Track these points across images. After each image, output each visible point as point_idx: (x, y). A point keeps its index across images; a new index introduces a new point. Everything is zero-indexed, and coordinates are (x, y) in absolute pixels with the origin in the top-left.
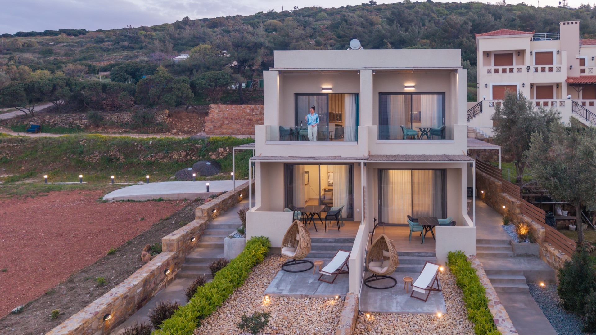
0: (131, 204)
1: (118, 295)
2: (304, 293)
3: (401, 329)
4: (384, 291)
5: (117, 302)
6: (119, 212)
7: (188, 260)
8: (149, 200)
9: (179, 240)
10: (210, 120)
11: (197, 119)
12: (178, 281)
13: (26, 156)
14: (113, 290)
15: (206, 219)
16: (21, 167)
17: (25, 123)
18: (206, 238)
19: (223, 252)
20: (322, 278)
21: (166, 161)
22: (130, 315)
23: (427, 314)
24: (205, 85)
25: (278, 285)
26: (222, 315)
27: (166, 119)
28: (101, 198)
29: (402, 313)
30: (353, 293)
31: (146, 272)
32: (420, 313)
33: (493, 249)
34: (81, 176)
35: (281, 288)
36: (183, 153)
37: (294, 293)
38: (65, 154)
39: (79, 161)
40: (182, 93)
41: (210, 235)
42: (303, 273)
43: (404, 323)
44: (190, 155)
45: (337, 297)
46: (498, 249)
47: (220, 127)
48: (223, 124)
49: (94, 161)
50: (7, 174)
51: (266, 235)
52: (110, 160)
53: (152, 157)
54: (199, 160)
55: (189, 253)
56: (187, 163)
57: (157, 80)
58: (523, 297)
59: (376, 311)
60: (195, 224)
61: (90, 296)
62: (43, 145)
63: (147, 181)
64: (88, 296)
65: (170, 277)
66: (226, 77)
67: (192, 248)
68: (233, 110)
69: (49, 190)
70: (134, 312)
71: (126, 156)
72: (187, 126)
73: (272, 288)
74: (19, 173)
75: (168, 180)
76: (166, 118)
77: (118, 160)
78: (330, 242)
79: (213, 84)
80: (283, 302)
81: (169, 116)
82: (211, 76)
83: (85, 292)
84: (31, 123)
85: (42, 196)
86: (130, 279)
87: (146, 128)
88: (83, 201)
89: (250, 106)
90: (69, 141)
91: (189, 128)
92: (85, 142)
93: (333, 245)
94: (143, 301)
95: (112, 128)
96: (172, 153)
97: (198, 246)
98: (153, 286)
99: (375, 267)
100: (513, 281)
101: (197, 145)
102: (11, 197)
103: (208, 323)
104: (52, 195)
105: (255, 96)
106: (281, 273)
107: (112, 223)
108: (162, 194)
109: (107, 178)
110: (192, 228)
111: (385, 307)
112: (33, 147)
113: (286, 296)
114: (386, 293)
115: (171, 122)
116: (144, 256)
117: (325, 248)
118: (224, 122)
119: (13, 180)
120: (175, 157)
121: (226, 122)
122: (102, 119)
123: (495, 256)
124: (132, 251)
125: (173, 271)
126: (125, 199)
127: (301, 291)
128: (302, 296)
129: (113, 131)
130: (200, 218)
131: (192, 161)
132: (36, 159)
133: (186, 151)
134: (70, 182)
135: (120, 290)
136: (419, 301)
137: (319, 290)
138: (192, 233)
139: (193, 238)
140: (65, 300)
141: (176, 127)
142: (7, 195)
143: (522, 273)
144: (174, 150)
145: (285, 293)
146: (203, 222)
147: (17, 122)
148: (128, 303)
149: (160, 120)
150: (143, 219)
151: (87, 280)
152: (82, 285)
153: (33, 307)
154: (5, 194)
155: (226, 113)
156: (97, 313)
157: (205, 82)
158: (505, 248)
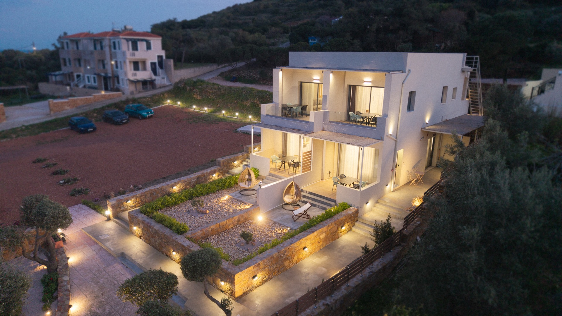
1: (181, 180)
2: (241, 200)
3: (266, 228)
5: (180, 183)
9: (223, 161)
15: (249, 153)
16: (218, 104)
17: (231, 75)
28: (237, 130)
29: (277, 222)
31: (200, 173)
32: (283, 225)
34: (237, 114)
35: (237, 195)
37: (238, 198)
43: (271, 227)
45: (251, 205)
52: (255, 106)
55: (232, 169)
67: (235, 166)
69: (221, 120)
73: (234, 194)
74: (216, 108)
77: (258, 106)
80: (230, 201)
85: (216, 124)
88: (229, 130)
90: (239, 92)
92: (245, 93)
97: (240, 166)
110: (236, 156)
111: (273, 217)
113: (235, 199)
119: (211, 112)
130: (246, 151)
134: (233, 116)
135: (184, 178)
137: (249, 200)
138: (235, 159)
139: (235, 162)
142: (205, 120)
145: (235, 197)
146: (246, 154)
148: (187, 185)
156: (168, 185)
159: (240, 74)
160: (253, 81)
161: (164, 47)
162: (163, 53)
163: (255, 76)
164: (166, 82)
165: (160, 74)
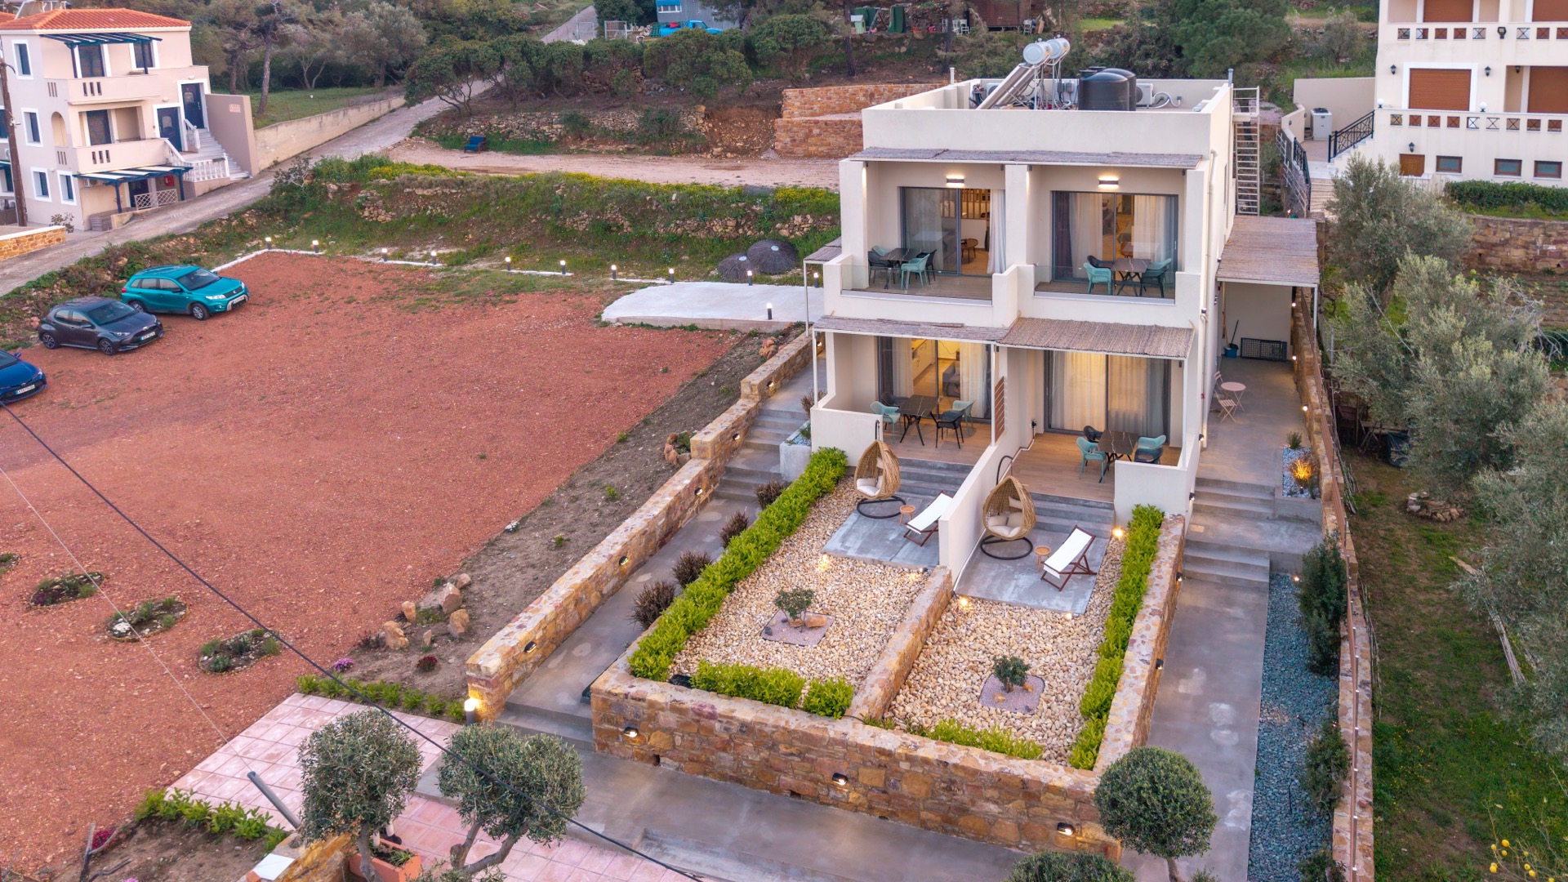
0: (647, 334)
1: (634, 531)
2: (876, 558)
3: (1005, 629)
4: (1004, 563)
5: (634, 540)
6: (628, 352)
7: (729, 471)
8: (674, 327)
9: (714, 442)
10: (785, 126)
11: (761, 122)
12: (714, 503)
13: (474, 214)
14: (629, 522)
15: (758, 399)
16: (467, 234)
17: (460, 131)
18: (757, 431)
19: (778, 462)
20: (909, 536)
21: (701, 235)
22: (651, 555)
23: (1053, 612)
24: (774, 48)
25: (844, 538)
26: (762, 579)
27: (702, 125)
28: (599, 316)
29: (1017, 604)
30: (944, 568)
31: (670, 495)
32: (1042, 608)
33: (1238, 500)
34: (563, 263)
35: (847, 544)
36: (731, 223)
37: (863, 556)
38: (534, 212)
39: (557, 227)
40: (729, 72)
41: (763, 426)
42: (885, 521)
43: (1014, 621)
44: (743, 226)
45: (921, 570)
46: (1248, 501)
47: (804, 141)
48: (809, 135)
49: (581, 228)
50: (448, 247)
51: (841, 447)
52: (608, 228)
53: (678, 226)
54: (759, 239)
55: (731, 459)
56: (740, 244)
57: (680, 46)
58: (1250, 598)
59: (979, 595)
60: (739, 409)
61: (600, 516)
62: (497, 193)
63: (672, 279)
64: (596, 514)
65: (703, 498)
66: (815, 28)
67: (735, 449)
68: (830, 98)
69: (517, 288)
70: (655, 551)
71: (634, 222)
72: (741, 138)
73: (834, 544)
74: (465, 246)
75: (707, 278)
76: (701, 121)
77: (620, 228)
78: (940, 468)
79: (789, 46)
80: (845, 568)
81: (708, 116)
82: (786, 28)
83: (591, 507)
84: (469, 131)
85: (508, 302)
86: (649, 504)
87: (665, 143)
88: (572, 320)
89: (865, 87)
90: (538, 189)
91: (746, 142)
92: (564, 191)
93: (943, 474)
94: (666, 535)
95: (605, 143)
96: (711, 221)
97: (746, 445)
98: (679, 513)
99: (996, 526)
100: (1245, 566)
101: (754, 207)
102: (463, 300)
103: (744, 588)
104: (524, 299)
105: (879, 53)
106: (854, 517)
107: (619, 375)
108: (695, 316)
109: (603, 265)
110: (734, 418)
111: (995, 591)
112: (481, 197)
113: (852, 558)
114: (1007, 566)
115: (712, 130)
116: (668, 452)
117: (930, 479)
118: (811, 131)
119: (456, 261)
120: (718, 229)
121: (816, 131)
122: (586, 124)
123: (1238, 515)
124: (651, 439)
125: (707, 490)
126: (637, 323)
127: (874, 554)
128: (873, 562)
129: (608, 148)
130: (747, 397)
131: (747, 238)
132: (488, 219)
133: (736, 218)
134: (546, 270)
135: (636, 523)
136: (1052, 589)
137: (899, 555)
138: (735, 426)
139: (736, 436)
140: (568, 518)
141: (721, 141)
142: (456, 296)
143: (1267, 555)
144: (714, 215)
145: (851, 553)
146: (752, 405)
147: (447, 129)
148: (648, 541)
149: (690, 127)
150: (666, 370)
151: (592, 485)
152: (587, 495)
153: (530, 524)
154: (452, 293)
155: (815, 107)
156: (611, 556)
157: (774, 43)
158: (1262, 500)
159: (491, 125)
160: (541, 146)
161: (199, 56)
162: (201, 76)
163: (545, 128)
164: (228, 172)
165: (198, 146)
